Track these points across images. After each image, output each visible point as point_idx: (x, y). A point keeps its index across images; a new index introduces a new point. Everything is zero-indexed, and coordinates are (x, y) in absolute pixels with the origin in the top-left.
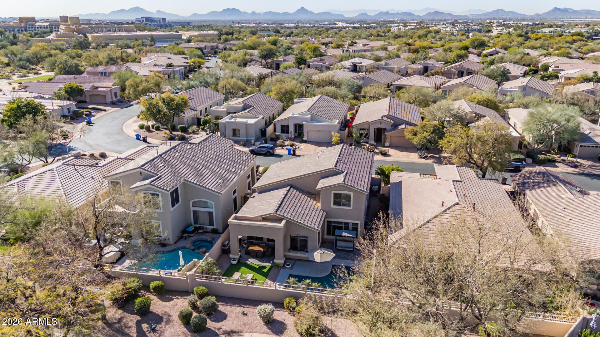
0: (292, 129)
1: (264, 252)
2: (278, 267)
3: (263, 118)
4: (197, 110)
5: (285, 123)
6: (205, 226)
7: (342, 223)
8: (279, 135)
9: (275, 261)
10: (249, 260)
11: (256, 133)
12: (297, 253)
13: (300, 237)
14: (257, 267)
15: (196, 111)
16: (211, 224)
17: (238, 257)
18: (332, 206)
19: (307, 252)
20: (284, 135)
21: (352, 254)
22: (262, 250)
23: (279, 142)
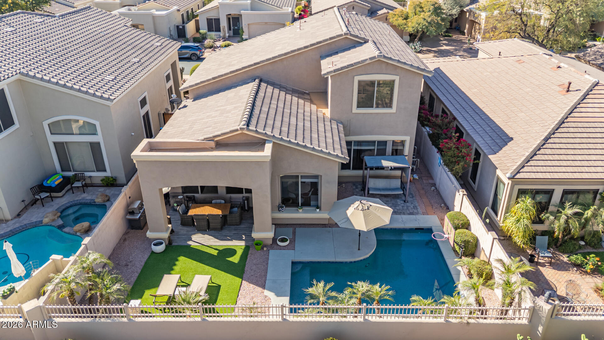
0: (224, 24)
1: (224, 217)
2: (262, 248)
3: (179, 10)
4: (75, 5)
5: (213, 15)
6: (87, 174)
7: (373, 143)
8: (206, 34)
9: (255, 235)
10: (194, 237)
11: (170, 31)
12: (297, 212)
13: (302, 177)
14: (215, 253)
15: (74, 7)
16: (101, 167)
17: (166, 235)
18: (355, 110)
19: (318, 207)
20: (213, 34)
21: (399, 202)
22: (219, 212)
23: (207, 42)
